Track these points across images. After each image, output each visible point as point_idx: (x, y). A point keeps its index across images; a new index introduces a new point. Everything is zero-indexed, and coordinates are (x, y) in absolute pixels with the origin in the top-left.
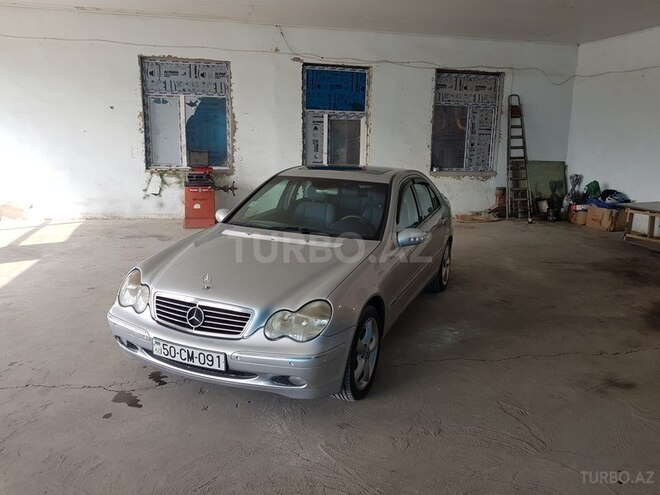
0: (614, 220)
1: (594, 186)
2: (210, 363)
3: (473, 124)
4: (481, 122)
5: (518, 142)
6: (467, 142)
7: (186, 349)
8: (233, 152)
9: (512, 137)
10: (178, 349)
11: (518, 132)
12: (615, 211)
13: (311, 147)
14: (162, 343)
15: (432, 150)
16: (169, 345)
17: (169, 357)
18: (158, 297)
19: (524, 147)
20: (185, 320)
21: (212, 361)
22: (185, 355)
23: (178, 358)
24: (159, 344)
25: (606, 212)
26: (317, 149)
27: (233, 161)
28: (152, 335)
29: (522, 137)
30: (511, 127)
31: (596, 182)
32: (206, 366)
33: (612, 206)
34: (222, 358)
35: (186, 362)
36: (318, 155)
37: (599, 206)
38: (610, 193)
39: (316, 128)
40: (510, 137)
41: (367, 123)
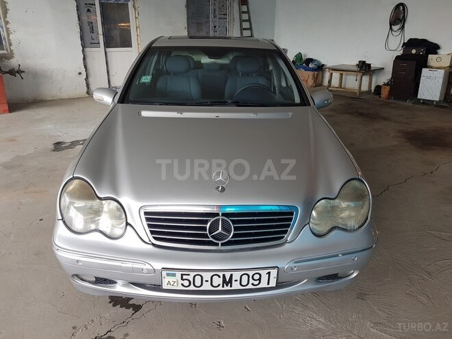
0: (315, 78)
1: (299, 56)
2: (257, 282)
3: (215, 10)
4: (220, 8)
5: (246, 25)
6: (211, 25)
7: (221, 274)
8: (8, 35)
9: (244, 21)
10: (207, 276)
11: (245, 17)
12: (316, 73)
13: (87, 29)
14: (179, 274)
15: (188, 31)
16: (192, 274)
17: (192, 288)
18: (146, 213)
19: (250, 29)
20: (206, 236)
21: (260, 279)
22: (218, 281)
23: (207, 286)
24: (174, 275)
25: (311, 73)
26: (92, 31)
27: (10, 45)
28: (158, 265)
29: (249, 20)
30: (241, 13)
31: (300, 53)
32: (250, 286)
33: (313, 70)
34: (274, 273)
35: (220, 288)
36: (94, 36)
37: (306, 70)
38: (310, 60)
39: (89, 10)
40: (242, 21)
41: (134, 6)
